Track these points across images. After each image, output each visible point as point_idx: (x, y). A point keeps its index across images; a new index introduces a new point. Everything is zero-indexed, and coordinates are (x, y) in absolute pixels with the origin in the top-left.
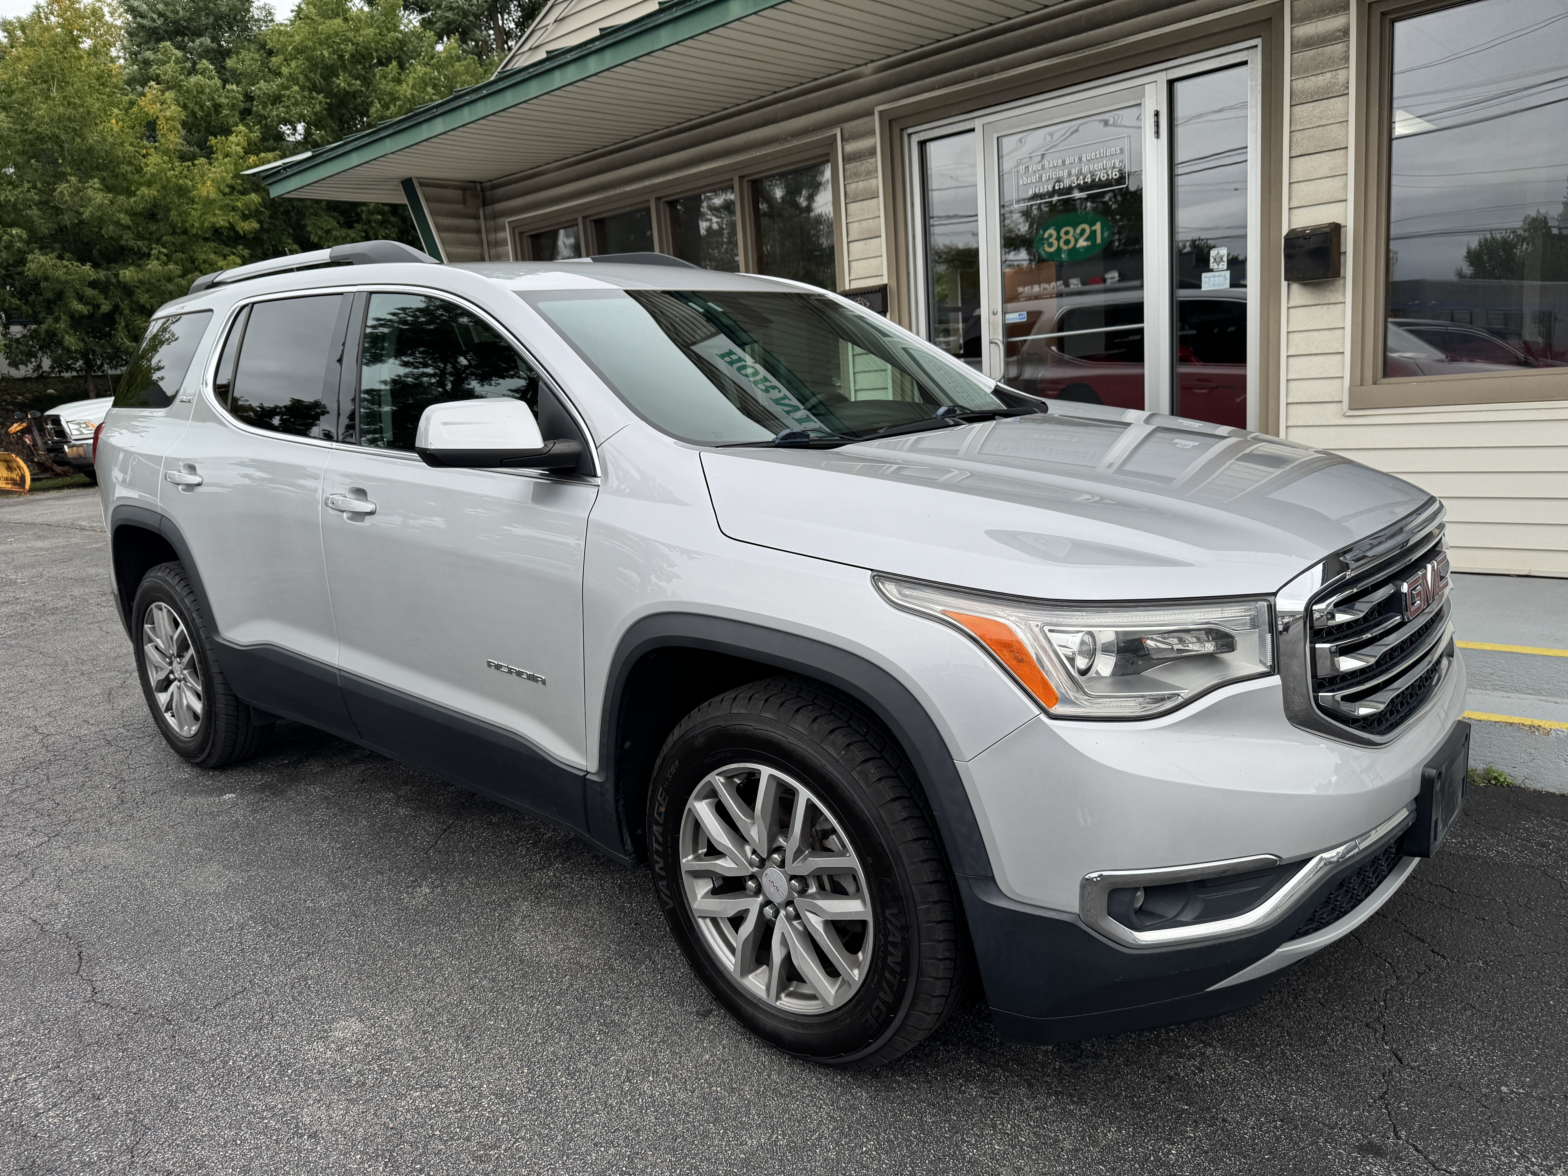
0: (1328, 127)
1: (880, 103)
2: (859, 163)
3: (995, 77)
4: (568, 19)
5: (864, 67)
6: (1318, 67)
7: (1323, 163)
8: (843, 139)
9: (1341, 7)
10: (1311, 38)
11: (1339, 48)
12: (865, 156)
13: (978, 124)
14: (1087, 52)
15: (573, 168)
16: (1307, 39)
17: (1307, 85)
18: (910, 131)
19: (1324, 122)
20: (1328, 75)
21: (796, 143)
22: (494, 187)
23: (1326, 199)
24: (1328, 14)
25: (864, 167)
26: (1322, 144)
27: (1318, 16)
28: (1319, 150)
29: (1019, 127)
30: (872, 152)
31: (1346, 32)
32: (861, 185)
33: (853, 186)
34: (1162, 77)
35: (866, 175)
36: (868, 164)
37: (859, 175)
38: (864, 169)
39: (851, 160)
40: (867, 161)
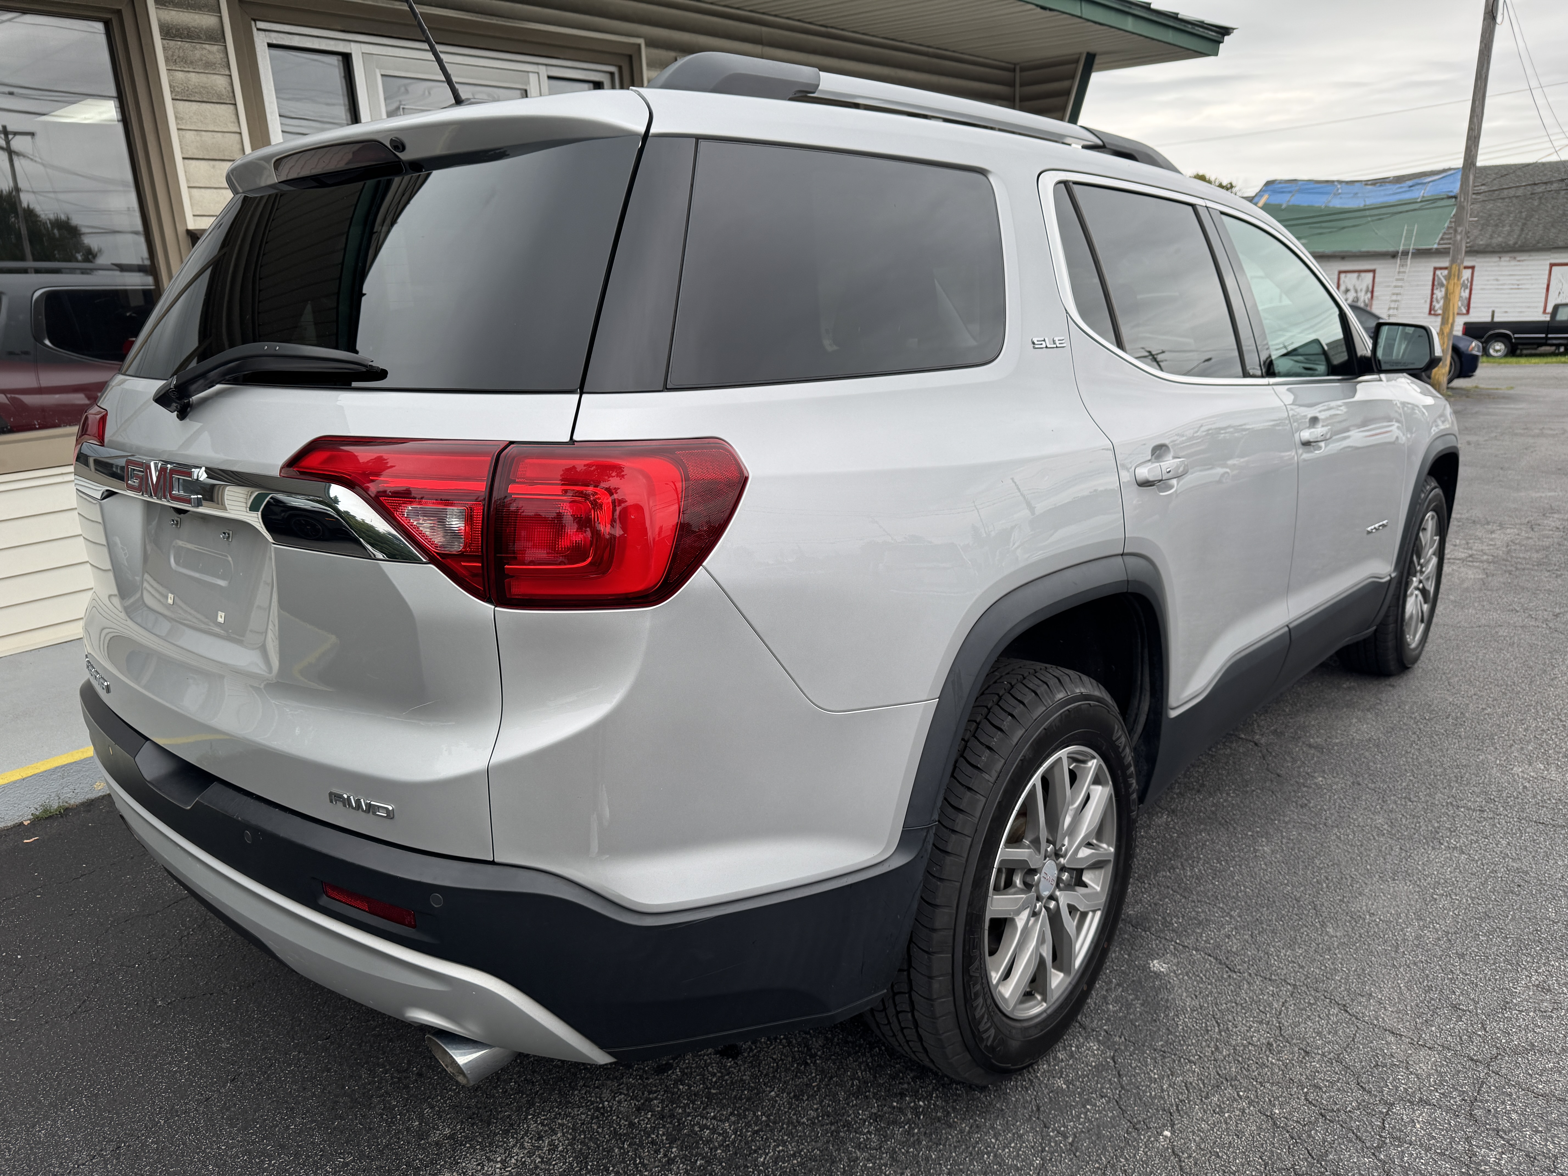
2: (187, 45)
12: (202, 37)
13: (356, 50)
18: (261, 25)
25: (198, 54)
29: (407, 71)
30: (217, 37)
32: (194, 79)
33: (180, 75)
34: (544, 71)
35: (208, 67)
36: (205, 52)
37: (192, 63)
38: (198, 56)
39: (175, 36)
40: (207, 46)
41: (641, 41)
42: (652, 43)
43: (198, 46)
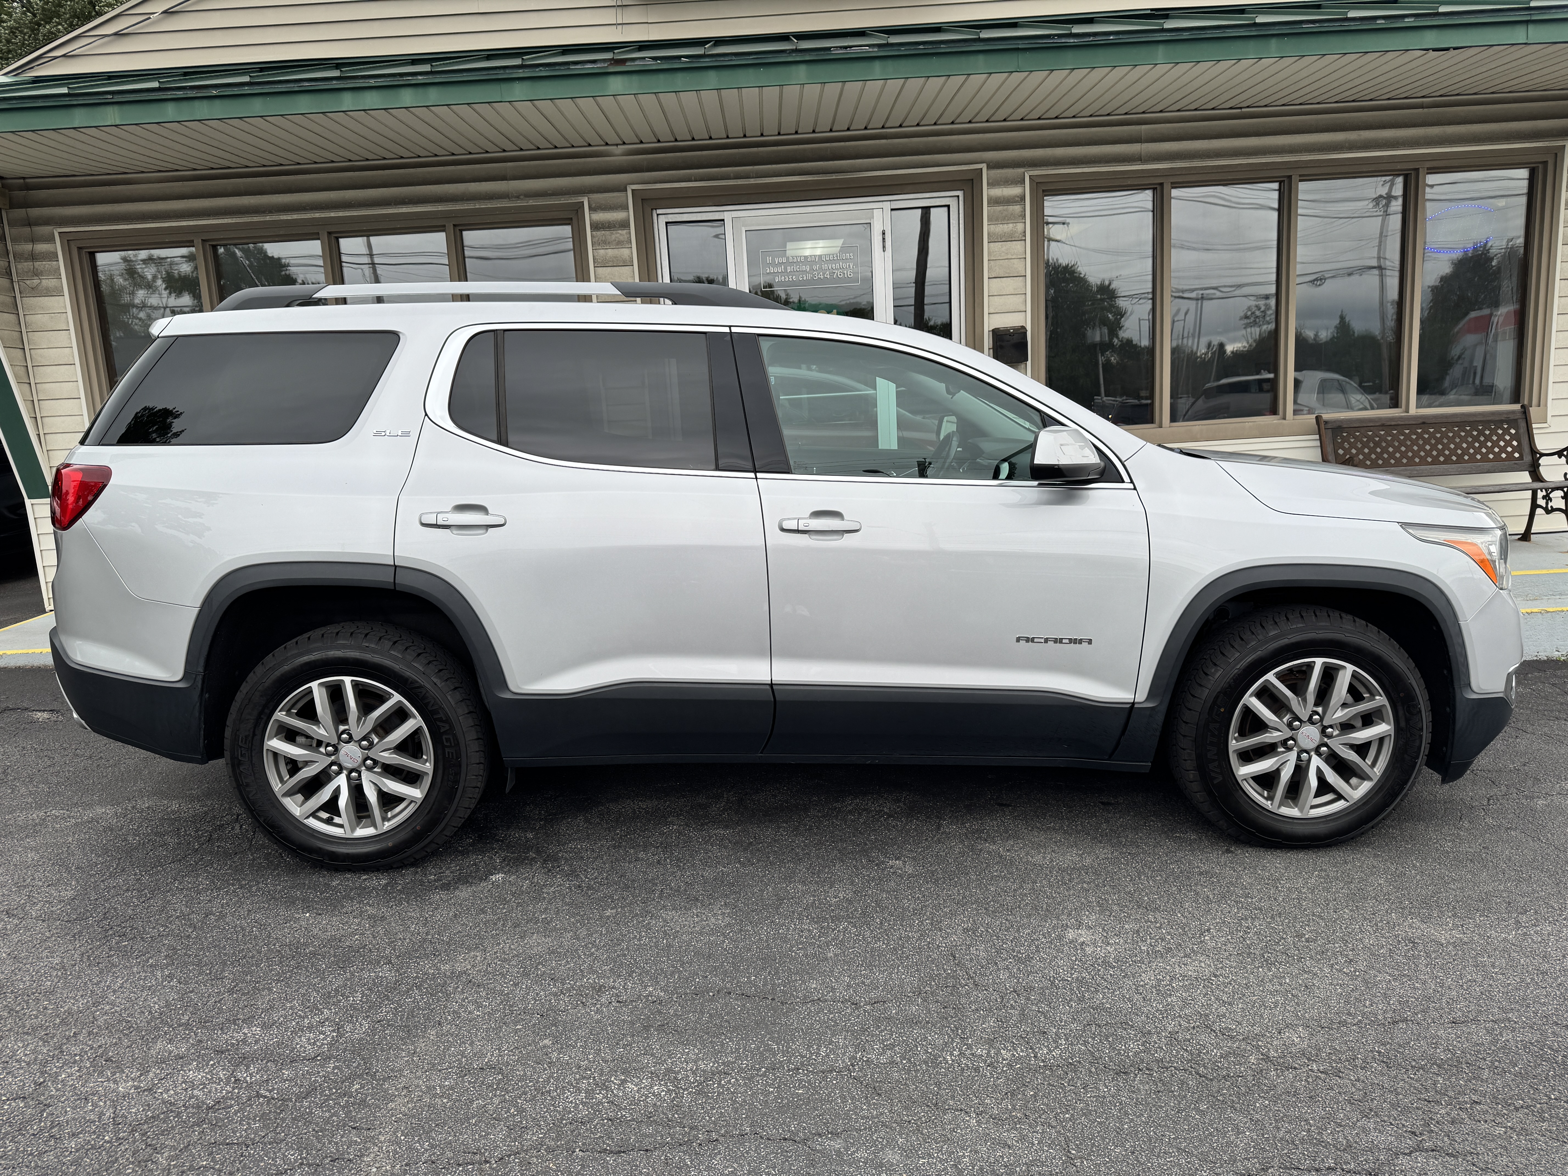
0: (1011, 260)
1: (634, 183)
2: (608, 233)
3: (752, 181)
4: (181, 14)
5: (615, 147)
6: (1004, 219)
7: (1010, 285)
8: (590, 208)
9: (1019, 182)
10: (999, 198)
11: (1017, 208)
12: (615, 227)
13: (727, 216)
14: (834, 177)
15: (185, 183)
16: (996, 198)
17: (997, 230)
18: (659, 211)
19: (1009, 257)
20: (1011, 225)
21: (532, 202)
22: (28, 187)
23: (1012, 309)
24: (1011, 184)
25: (613, 237)
26: (1008, 271)
27: (1004, 185)
28: (1007, 275)
29: (766, 225)
30: (625, 225)
31: (1023, 198)
32: (611, 252)
33: (602, 252)
34: (887, 206)
35: (620, 244)
36: (618, 235)
37: (609, 243)
38: (613, 238)
39: (600, 228)
40: (620, 231)
41: (984, 166)
42: (993, 166)
43: (614, 232)
